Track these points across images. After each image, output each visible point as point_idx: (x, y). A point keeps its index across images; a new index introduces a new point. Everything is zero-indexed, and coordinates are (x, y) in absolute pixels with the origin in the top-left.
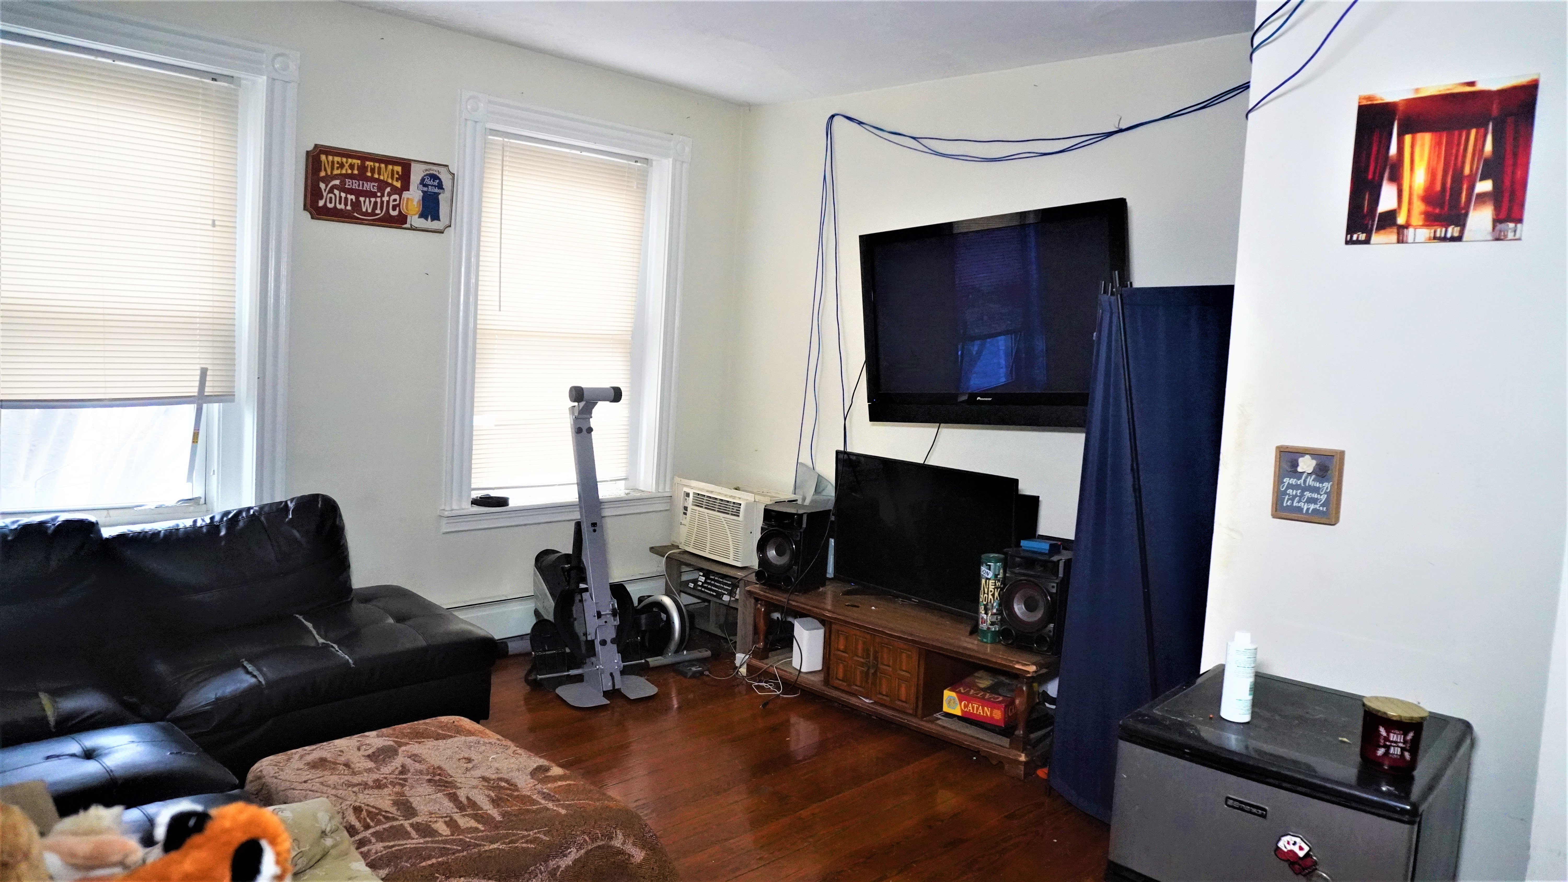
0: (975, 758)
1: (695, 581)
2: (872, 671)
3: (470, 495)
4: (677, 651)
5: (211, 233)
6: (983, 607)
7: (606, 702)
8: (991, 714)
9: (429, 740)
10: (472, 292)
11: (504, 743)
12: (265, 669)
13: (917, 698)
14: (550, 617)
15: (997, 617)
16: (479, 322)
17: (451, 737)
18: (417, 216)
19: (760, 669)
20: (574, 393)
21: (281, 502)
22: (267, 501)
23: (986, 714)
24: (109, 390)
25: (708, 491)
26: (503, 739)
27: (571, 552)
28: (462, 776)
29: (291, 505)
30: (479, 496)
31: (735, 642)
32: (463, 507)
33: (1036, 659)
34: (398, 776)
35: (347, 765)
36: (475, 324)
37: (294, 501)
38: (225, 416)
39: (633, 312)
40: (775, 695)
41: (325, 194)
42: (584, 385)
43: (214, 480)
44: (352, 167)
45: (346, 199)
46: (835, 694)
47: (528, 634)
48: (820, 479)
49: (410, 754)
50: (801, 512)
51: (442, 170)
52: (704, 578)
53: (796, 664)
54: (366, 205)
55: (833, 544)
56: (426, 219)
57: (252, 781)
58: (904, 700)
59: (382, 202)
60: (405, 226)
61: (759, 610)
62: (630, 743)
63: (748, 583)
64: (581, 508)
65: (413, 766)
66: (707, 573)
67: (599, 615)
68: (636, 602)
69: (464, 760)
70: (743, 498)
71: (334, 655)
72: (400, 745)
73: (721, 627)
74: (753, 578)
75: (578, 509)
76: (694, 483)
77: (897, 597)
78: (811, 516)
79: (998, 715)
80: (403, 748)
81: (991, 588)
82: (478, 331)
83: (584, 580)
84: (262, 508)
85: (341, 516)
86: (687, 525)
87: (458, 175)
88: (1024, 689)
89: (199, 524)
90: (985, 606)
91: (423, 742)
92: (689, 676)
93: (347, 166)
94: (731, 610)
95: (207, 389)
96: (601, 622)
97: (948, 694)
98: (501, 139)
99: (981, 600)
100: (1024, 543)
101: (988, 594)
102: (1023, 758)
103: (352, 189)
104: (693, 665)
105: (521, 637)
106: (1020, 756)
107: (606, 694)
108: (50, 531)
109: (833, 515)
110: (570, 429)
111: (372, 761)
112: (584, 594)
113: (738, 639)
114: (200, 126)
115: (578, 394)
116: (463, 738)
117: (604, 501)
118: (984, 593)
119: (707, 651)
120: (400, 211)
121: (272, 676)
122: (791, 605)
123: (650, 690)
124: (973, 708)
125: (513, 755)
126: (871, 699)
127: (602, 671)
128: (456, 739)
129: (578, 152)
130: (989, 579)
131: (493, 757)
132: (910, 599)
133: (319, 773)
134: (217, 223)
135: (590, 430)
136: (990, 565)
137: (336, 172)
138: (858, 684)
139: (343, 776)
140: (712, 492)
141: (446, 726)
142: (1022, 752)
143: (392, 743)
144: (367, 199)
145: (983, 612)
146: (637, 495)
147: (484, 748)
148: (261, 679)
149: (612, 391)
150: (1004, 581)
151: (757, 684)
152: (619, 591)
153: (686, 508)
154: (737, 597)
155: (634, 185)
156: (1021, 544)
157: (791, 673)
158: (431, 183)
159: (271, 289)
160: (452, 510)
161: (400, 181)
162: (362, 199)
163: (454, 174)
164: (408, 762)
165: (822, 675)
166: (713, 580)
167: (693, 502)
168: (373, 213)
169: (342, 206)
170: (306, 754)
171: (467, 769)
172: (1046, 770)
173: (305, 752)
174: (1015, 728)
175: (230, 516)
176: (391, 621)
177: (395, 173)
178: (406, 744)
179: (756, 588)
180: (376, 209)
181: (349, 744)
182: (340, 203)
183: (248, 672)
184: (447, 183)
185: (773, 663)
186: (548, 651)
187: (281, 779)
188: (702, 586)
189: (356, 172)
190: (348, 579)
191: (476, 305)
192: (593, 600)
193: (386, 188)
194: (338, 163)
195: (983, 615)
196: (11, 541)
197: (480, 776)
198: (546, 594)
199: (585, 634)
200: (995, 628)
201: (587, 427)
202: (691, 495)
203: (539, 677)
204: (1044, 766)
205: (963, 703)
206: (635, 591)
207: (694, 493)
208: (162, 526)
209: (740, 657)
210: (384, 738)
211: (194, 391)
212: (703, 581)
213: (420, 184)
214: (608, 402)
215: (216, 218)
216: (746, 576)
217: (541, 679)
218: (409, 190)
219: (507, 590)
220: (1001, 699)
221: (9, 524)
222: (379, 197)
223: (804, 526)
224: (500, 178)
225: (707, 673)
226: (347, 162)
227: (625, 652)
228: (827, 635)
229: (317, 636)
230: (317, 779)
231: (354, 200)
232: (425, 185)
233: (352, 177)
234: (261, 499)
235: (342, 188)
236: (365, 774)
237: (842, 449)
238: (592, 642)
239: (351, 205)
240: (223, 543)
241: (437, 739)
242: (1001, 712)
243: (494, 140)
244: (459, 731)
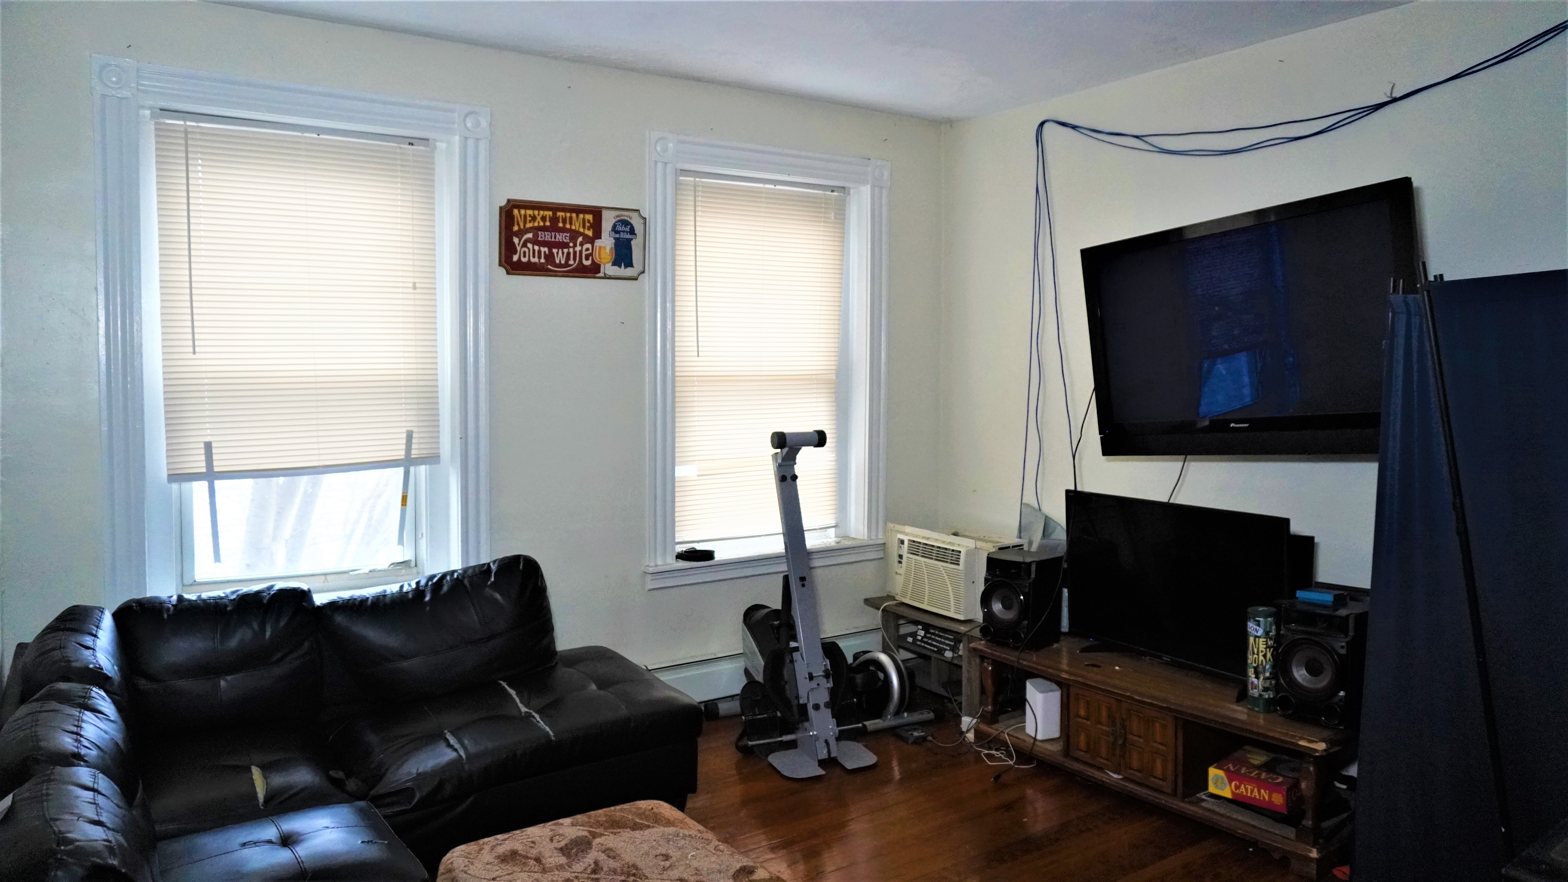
0: (1251, 849)
1: (914, 635)
2: (1120, 742)
3: (674, 549)
4: (897, 713)
5: (412, 296)
6: (1253, 669)
7: (821, 772)
8: (1270, 797)
9: (625, 830)
10: (670, 339)
11: (705, 835)
12: (466, 742)
13: (1176, 776)
14: (759, 678)
15: (1271, 682)
16: (677, 369)
17: (648, 827)
18: (611, 264)
19: (989, 735)
20: (776, 440)
21: (484, 564)
22: (473, 563)
23: (1264, 798)
24: (322, 457)
25: (924, 538)
26: (705, 830)
27: (780, 607)
28: (659, 877)
29: (494, 567)
30: (684, 549)
31: (961, 703)
32: (668, 563)
33: (1326, 734)
34: (590, 876)
35: (538, 860)
36: (673, 371)
37: (497, 562)
38: (432, 478)
39: (836, 350)
40: (1006, 765)
41: (518, 249)
42: (786, 430)
43: (423, 544)
44: (544, 219)
45: (539, 252)
46: (1077, 766)
47: (738, 695)
48: (1048, 522)
49: (604, 848)
50: (1028, 560)
51: (634, 215)
52: (924, 632)
53: (1030, 730)
54: (560, 256)
55: (1067, 594)
56: (620, 267)
57: (443, 874)
58: (1161, 777)
59: (575, 253)
60: (598, 275)
61: (987, 669)
62: (847, 821)
63: (971, 639)
64: (787, 559)
65: (608, 864)
66: (927, 627)
67: (811, 677)
68: (850, 660)
69: (661, 857)
70: (963, 545)
71: (536, 726)
72: (595, 835)
73: (944, 685)
74: (977, 633)
75: (785, 561)
76: (908, 529)
77: (1144, 654)
78: (1040, 564)
79: (1278, 799)
80: (598, 840)
81: (1262, 647)
82: (677, 379)
83: (794, 638)
84: (465, 570)
85: (542, 576)
86: (903, 574)
87: (649, 219)
88: (1311, 769)
89: (405, 589)
90: (1255, 668)
91: (620, 832)
92: (910, 742)
93: (539, 219)
94: (954, 667)
95: (413, 452)
96: (814, 684)
97: (1214, 772)
98: (692, 179)
99: (1249, 662)
100: (1300, 594)
101: (1258, 654)
102: (1314, 854)
103: (544, 241)
104: (915, 729)
105: (732, 697)
106: (1311, 852)
107: (822, 763)
108: (265, 601)
109: (1065, 561)
110: (773, 476)
111: (564, 855)
112: (794, 654)
113: (964, 699)
114: (399, 191)
115: (780, 440)
116: (662, 828)
117: (813, 551)
118: (1254, 653)
119: (929, 713)
120: (593, 260)
121: (472, 749)
122: (1022, 664)
123: (868, 758)
124: (1246, 789)
125: (714, 851)
126: (1119, 774)
127: (816, 738)
128: (654, 830)
129: (772, 186)
130: (1259, 637)
131: (692, 854)
132: (1160, 658)
133: (509, 868)
134: (417, 285)
135: (795, 478)
136: (1259, 621)
137: (529, 225)
138: (1104, 755)
139: (533, 874)
140: (928, 539)
141: (644, 813)
142: (1313, 847)
143: (586, 834)
144: (560, 251)
145: (1253, 676)
146: (846, 543)
147: (683, 842)
148: (462, 753)
149: (816, 434)
150: (1278, 639)
151: (986, 752)
152: (831, 650)
153: (901, 556)
154: (961, 653)
155: (832, 216)
156: (1297, 596)
157: (1024, 741)
158: (623, 228)
159: (470, 348)
160: (656, 566)
161: (591, 230)
162: (555, 251)
163: (645, 218)
164: (602, 857)
165: (1061, 743)
166: (933, 634)
167: (908, 549)
168: (567, 265)
169: (536, 260)
170: (497, 844)
171: (665, 869)
172: (1346, 869)
173: (496, 842)
174: (1302, 815)
175: (435, 580)
176: (594, 687)
177: (586, 221)
178: (602, 835)
179: (981, 645)
180: (570, 260)
181: (541, 834)
182: (534, 257)
183: (449, 746)
184: (639, 228)
185: (1004, 730)
186: (759, 715)
187: (469, 874)
188: (921, 641)
189: (548, 224)
190: (552, 641)
191: (673, 351)
192: (804, 661)
193: (578, 238)
194: (530, 216)
195: (1253, 679)
196: (230, 611)
197: (677, 877)
198: (755, 652)
199: (797, 697)
200: (1269, 695)
201: (792, 475)
202: (906, 542)
203: (750, 743)
204: (1342, 863)
205: (1233, 783)
206: (849, 648)
207: (909, 540)
208: (370, 592)
209: (967, 721)
210: (578, 827)
211: (401, 454)
212: (923, 635)
213: (612, 231)
214: (812, 447)
215: (416, 280)
216: (969, 631)
217: (753, 746)
218: (601, 238)
219: (715, 649)
220: (1280, 779)
221: (229, 595)
222: (571, 247)
223: (1033, 576)
224: (693, 219)
225: (930, 738)
226: (539, 215)
227: (840, 717)
228: (1065, 698)
229: (520, 705)
230: (507, 877)
231: (547, 253)
232: (617, 232)
233: (544, 229)
234: (467, 562)
235: (535, 242)
236: (556, 872)
237: (1073, 488)
238: (805, 706)
239: (545, 258)
240: (428, 608)
241: (633, 830)
242: (1283, 796)
243: (685, 180)
244: (658, 820)
